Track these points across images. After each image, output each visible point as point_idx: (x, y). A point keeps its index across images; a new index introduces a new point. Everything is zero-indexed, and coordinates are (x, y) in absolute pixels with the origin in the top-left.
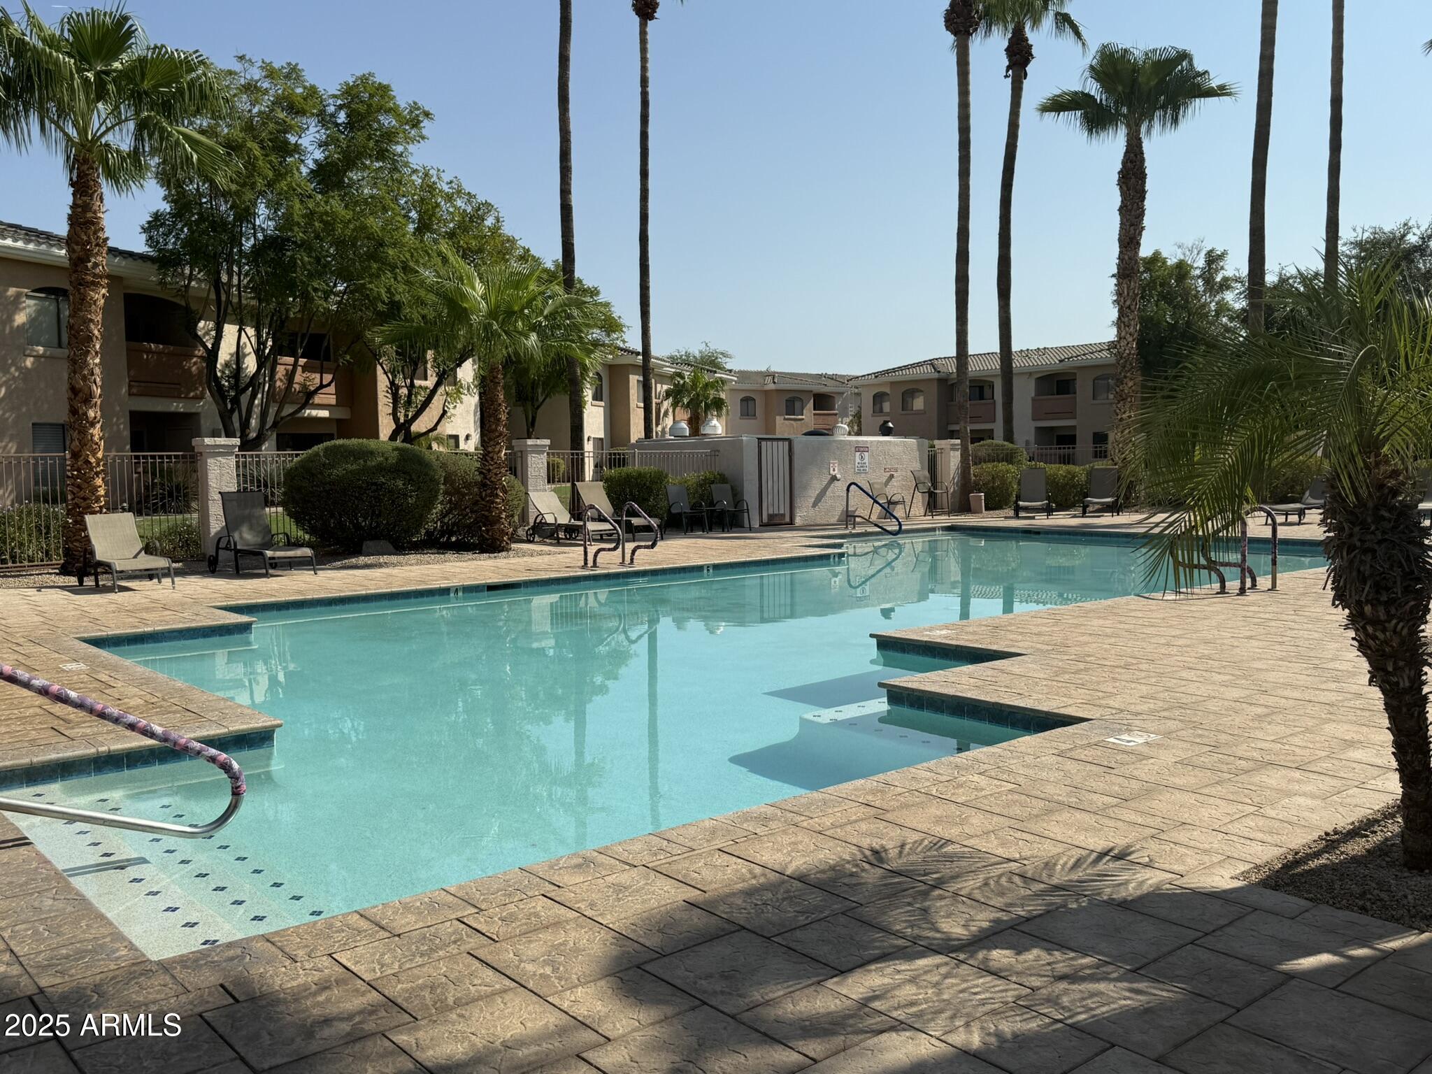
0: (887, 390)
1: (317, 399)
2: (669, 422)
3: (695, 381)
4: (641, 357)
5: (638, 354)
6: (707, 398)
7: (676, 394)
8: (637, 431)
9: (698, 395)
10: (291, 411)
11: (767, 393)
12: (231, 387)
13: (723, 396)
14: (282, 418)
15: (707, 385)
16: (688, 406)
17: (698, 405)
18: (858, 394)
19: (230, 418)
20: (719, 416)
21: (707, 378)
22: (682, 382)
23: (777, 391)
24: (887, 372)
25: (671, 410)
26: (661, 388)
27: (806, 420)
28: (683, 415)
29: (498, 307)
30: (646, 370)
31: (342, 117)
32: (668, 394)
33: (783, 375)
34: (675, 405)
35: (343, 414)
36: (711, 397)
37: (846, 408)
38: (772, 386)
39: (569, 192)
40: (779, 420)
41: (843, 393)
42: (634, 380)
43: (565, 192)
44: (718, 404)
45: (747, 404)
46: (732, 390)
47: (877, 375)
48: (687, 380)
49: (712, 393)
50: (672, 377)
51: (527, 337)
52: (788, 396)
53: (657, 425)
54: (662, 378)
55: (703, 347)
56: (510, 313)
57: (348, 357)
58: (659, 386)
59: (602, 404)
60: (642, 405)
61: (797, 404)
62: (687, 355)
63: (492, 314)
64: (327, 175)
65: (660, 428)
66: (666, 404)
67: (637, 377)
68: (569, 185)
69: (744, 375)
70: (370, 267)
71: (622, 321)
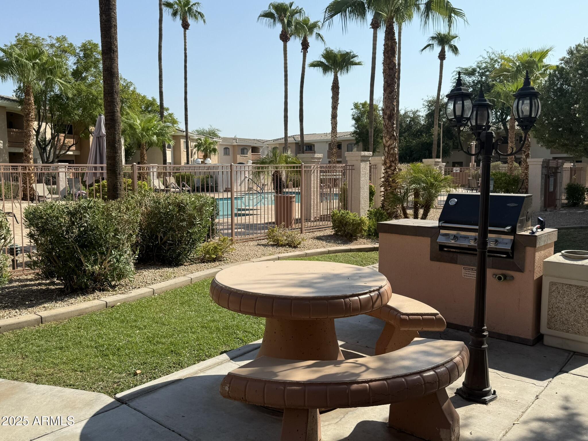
0: (278, 146)
1: (71, 149)
2: (196, 157)
3: (206, 141)
4: (185, 133)
5: (184, 132)
6: (210, 148)
7: (198, 146)
8: (184, 160)
9: (207, 147)
10: (64, 152)
11: (234, 146)
12: (43, 145)
13: (216, 147)
14: (61, 155)
15: (210, 144)
16: (203, 151)
17: (207, 151)
18: (268, 147)
19: (43, 155)
20: (215, 155)
21: (210, 140)
22: (200, 142)
23: (238, 145)
24: (278, 139)
25: (196, 152)
26: (192, 144)
27: (249, 157)
28: (201, 154)
29: (144, 127)
30: (187, 137)
31: (82, 54)
32: (195, 146)
33: (240, 139)
34: (198, 150)
35: (77, 153)
36: (212, 148)
37: (264, 152)
38: (235, 144)
39: (162, 87)
40: (238, 156)
41: (263, 147)
42: (182, 141)
43: (161, 87)
44: (214, 150)
45: (226, 150)
46: (220, 145)
47: (274, 140)
48: (203, 141)
49: (212, 146)
50: (197, 140)
51: (153, 136)
52: (242, 147)
53: (191, 157)
54: (193, 140)
55: (209, 127)
56: (148, 129)
57: (83, 135)
58: (192, 143)
59: (171, 150)
60: (186, 150)
61: (245, 151)
62: (203, 129)
63: (143, 129)
64: (76, 74)
65: (192, 159)
66: (195, 150)
67: (183, 140)
68: (162, 85)
69: (224, 139)
70: (93, 106)
71: (178, 120)
